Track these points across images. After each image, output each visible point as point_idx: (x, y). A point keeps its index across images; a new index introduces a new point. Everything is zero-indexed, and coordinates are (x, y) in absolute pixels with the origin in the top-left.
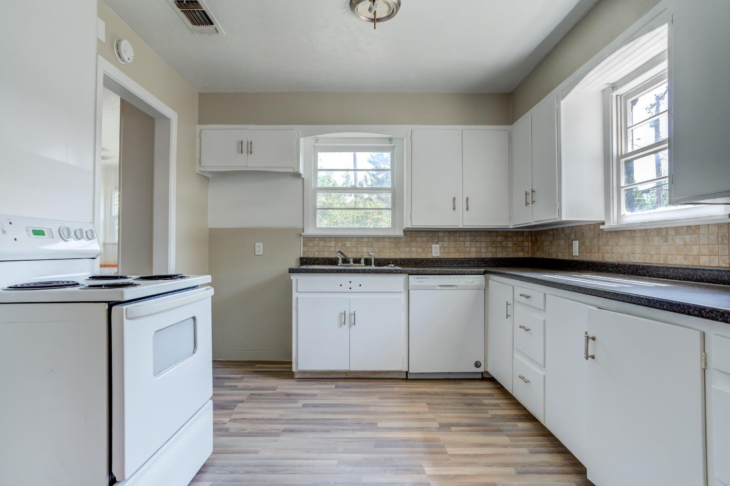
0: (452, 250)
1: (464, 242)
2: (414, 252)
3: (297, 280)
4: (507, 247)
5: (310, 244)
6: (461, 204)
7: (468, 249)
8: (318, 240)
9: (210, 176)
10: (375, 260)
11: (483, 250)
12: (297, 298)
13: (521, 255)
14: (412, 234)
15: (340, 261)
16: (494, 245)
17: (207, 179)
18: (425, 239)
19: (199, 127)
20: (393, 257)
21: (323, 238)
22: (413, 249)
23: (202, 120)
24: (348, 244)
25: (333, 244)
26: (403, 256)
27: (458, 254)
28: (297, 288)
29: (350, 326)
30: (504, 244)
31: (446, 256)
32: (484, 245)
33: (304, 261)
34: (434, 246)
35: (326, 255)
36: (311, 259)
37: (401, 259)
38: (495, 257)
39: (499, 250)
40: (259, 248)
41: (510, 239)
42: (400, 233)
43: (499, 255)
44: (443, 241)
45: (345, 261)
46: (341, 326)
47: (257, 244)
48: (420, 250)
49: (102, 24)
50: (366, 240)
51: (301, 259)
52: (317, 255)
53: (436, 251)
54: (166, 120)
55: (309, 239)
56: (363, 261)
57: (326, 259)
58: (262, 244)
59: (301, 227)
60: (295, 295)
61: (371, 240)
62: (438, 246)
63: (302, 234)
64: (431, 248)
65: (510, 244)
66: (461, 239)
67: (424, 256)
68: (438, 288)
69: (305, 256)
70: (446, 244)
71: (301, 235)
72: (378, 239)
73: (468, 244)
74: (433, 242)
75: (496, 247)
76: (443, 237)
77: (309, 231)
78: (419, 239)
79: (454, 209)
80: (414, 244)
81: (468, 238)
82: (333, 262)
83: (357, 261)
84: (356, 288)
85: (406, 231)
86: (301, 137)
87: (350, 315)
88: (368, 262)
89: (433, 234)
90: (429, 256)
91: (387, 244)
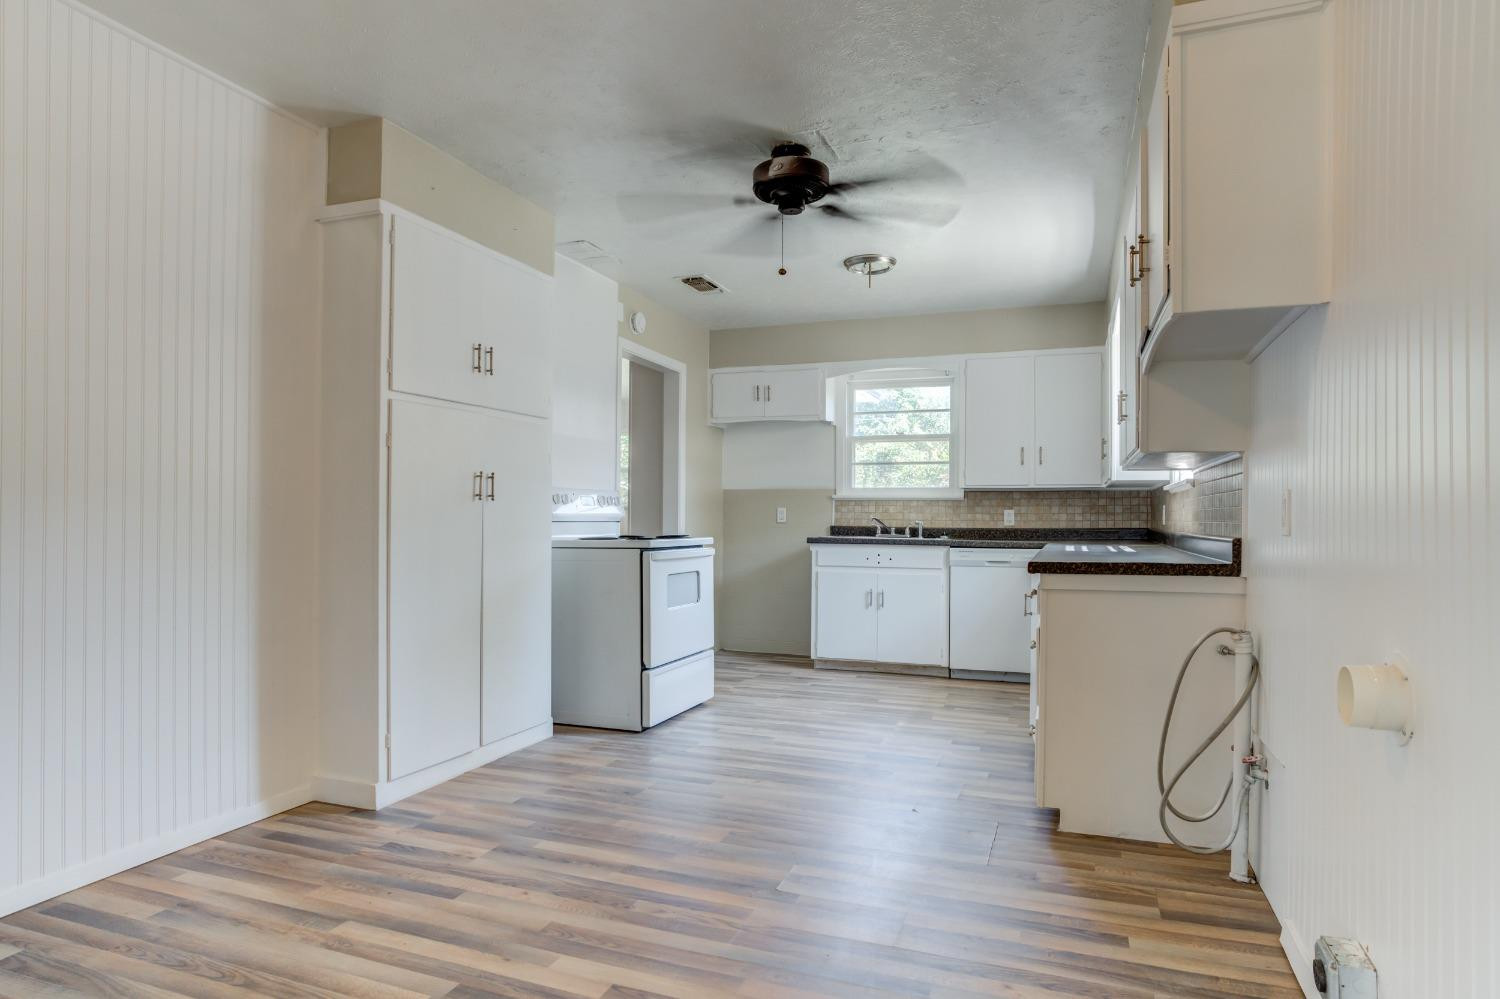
0: (1033, 518)
1: (1050, 506)
2: (981, 520)
3: (817, 552)
4: (1114, 514)
5: (844, 509)
6: (1031, 457)
7: (1056, 517)
8: (853, 503)
9: (724, 427)
10: (924, 530)
11: (1078, 518)
12: (817, 574)
13: (1136, 524)
14: (975, 496)
15: (879, 531)
16: (1093, 511)
17: (722, 430)
18: (994, 503)
19: (710, 371)
20: (951, 527)
21: (859, 502)
22: (978, 516)
23: (713, 365)
24: (892, 509)
25: (872, 509)
26: (964, 526)
27: (1040, 523)
28: (817, 561)
29: (878, 608)
30: (1110, 509)
31: (1023, 526)
32: (1079, 510)
33: (835, 530)
34: (1006, 512)
35: (864, 523)
36: (844, 528)
37: (960, 529)
38: (1095, 527)
39: (1102, 517)
40: (782, 514)
41: (1119, 502)
42: (960, 495)
43: (1102, 525)
44: (1019, 505)
45: (885, 531)
46: (867, 607)
47: (779, 509)
48: (987, 517)
49: (621, 305)
50: (915, 504)
51: (832, 528)
52: (852, 523)
53: (1009, 519)
54: (675, 374)
55: (842, 503)
56: (907, 531)
57: (863, 528)
58: (785, 510)
59: (833, 488)
60: (814, 569)
61: (921, 503)
62: (1012, 512)
63: (834, 496)
64: (1003, 514)
65: (1119, 509)
66: (1045, 502)
67: (991, 525)
68: (987, 564)
69: (838, 524)
70: (1023, 510)
71: (832, 499)
72: (931, 502)
73: (1055, 510)
74: (1005, 507)
75: (1098, 513)
76: (1020, 499)
77: (843, 493)
78: (986, 503)
79: (1022, 463)
80: (978, 509)
81: (1057, 502)
82: (871, 531)
83: (900, 531)
84: (885, 562)
85: (968, 493)
86: (829, 376)
87: (878, 594)
88: (914, 532)
89: (1006, 496)
90: (1000, 526)
91: (943, 509)
